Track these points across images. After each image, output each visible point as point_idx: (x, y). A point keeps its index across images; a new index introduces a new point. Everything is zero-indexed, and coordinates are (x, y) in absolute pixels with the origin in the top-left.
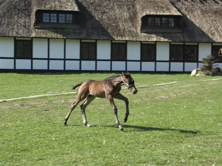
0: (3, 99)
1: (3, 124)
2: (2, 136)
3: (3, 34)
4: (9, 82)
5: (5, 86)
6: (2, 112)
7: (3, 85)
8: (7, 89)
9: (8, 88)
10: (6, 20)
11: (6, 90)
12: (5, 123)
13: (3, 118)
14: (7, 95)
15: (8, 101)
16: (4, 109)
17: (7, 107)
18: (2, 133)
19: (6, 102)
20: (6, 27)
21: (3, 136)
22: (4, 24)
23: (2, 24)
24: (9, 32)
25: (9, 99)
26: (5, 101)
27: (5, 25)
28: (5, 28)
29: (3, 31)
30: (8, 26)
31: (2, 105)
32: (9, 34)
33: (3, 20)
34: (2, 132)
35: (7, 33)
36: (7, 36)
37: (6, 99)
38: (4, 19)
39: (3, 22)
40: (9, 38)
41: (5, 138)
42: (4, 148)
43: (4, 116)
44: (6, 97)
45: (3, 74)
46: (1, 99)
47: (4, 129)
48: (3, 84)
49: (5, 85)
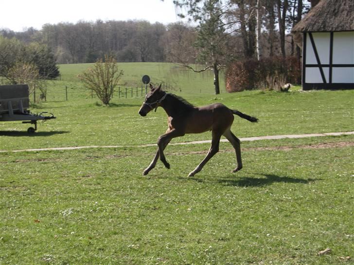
0: (342, 132)
1: (346, 173)
2: (346, 191)
3: (341, 26)
4: (348, 104)
5: (343, 111)
6: (341, 152)
7: (340, 109)
8: (347, 116)
9: (348, 114)
10: (346, 4)
11: (345, 118)
12: (348, 170)
13: (344, 163)
14: (348, 125)
15: (350, 135)
16: (344, 148)
17: (348, 145)
18: (345, 187)
19: (347, 137)
20: (347, 16)
21: (348, 192)
22: (343, 10)
23: (340, 11)
24: (351, 22)
25: (352, 131)
26: (345, 136)
27: (345, 12)
28: (345, 17)
29: (341, 22)
30: (349, 14)
31: (341, 141)
32: (352, 26)
33: (343, 4)
34: (344, 185)
35: (347, 25)
36: (347, 29)
37: (347, 132)
38: (344, 2)
39: (341, 8)
40: (351, 32)
41: (350, 196)
42: (351, 211)
43: (344, 159)
44: (346, 128)
45: (339, 91)
46: (339, 132)
47: (347, 180)
48: (339, 107)
49: (343, 109)
